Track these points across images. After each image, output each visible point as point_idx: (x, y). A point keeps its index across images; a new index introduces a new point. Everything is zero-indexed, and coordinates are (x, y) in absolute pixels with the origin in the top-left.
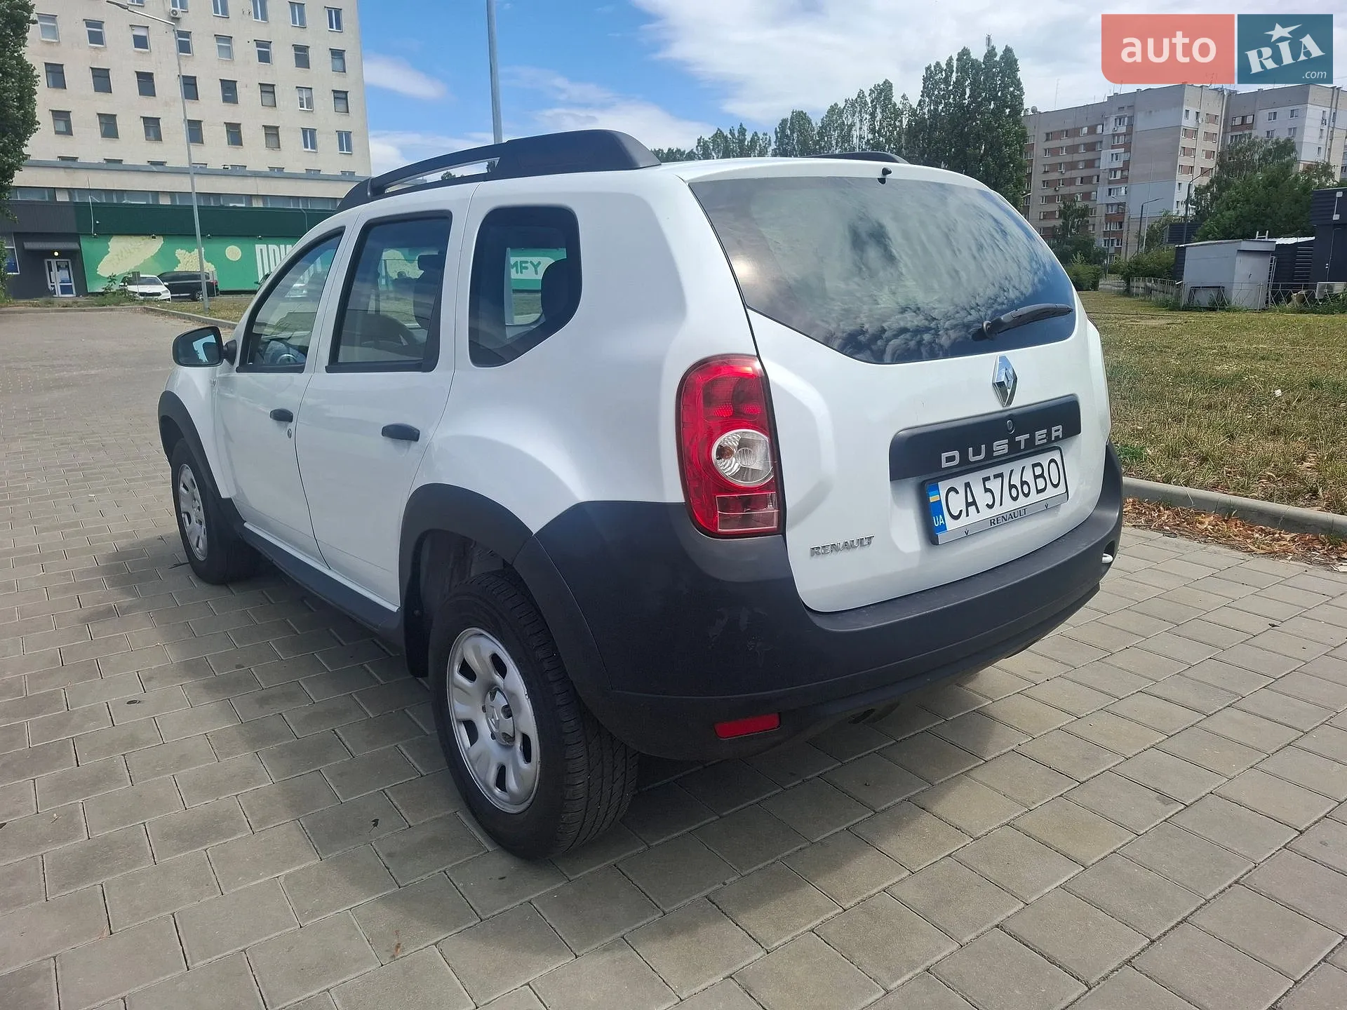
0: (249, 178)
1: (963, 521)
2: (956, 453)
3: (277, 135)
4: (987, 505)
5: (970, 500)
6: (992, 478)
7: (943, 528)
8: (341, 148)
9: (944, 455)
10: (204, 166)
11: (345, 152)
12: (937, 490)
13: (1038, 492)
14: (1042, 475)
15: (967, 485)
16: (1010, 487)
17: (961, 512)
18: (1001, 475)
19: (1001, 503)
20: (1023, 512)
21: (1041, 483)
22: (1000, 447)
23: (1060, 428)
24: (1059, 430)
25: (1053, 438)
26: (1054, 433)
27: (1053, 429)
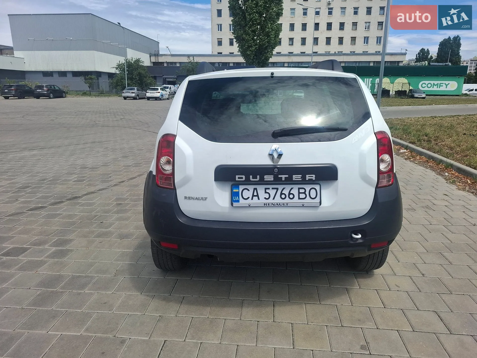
0: (342, 56)
1: (249, 201)
2: (244, 177)
3: (355, 40)
4: (265, 198)
5: (255, 194)
6: (271, 189)
7: (238, 201)
8: (377, 43)
9: (237, 176)
10: (329, 52)
11: (378, 44)
12: (238, 188)
13: (299, 198)
14: (304, 193)
15: (256, 189)
16: (282, 194)
17: (249, 198)
18: (277, 189)
19: (274, 199)
20: (285, 204)
21: (302, 196)
22: (269, 178)
23: (314, 176)
24: (313, 177)
25: (307, 179)
26: (308, 177)
27: (307, 176)
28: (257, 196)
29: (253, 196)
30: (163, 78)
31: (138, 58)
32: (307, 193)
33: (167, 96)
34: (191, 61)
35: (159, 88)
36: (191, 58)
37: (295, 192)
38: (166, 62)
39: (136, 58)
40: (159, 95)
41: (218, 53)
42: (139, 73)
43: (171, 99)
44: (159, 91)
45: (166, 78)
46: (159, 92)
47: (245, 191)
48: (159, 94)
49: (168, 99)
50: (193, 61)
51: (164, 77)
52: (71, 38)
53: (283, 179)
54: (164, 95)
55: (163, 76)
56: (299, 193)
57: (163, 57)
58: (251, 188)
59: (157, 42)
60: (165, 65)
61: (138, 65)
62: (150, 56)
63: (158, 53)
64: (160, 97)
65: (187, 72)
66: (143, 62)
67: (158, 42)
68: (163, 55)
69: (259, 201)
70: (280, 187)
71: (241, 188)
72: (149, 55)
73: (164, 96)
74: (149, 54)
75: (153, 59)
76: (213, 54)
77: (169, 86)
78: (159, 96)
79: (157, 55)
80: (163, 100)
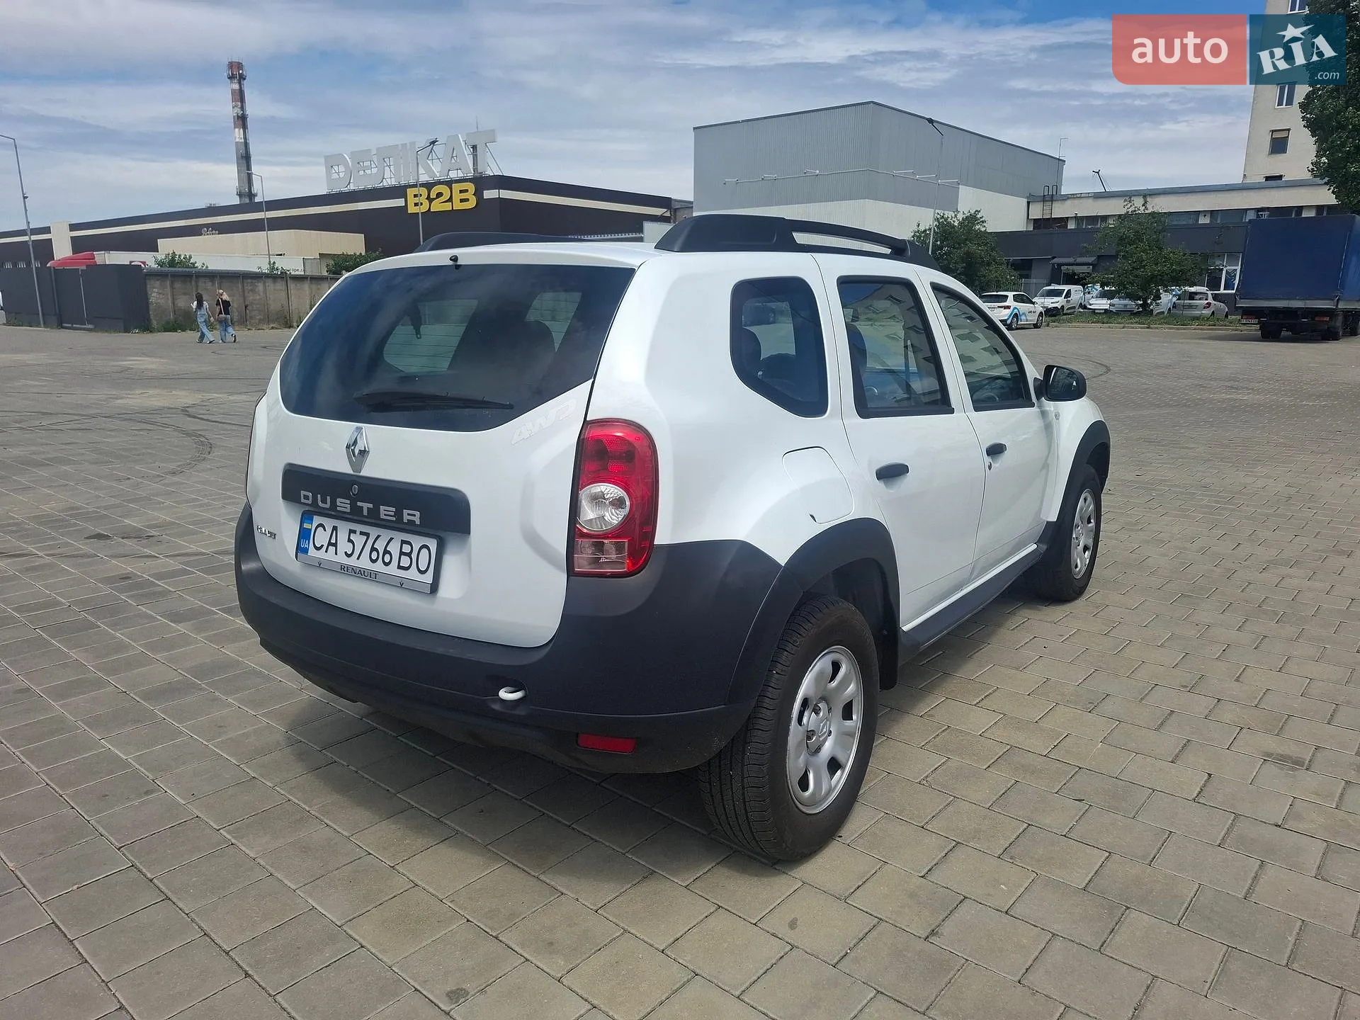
1: (322, 554)
2: (310, 495)
4: (346, 553)
5: (333, 541)
7: (306, 551)
9: (302, 493)
12: (311, 521)
13: (399, 567)
14: (409, 555)
15: (335, 528)
16: (373, 549)
17: (322, 546)
18: (367, 535)
19: (358, 559)
20: (373, 576)
21: (405, 561)
22: (343, 504)
23: (417, 514)
24: (415, 515)
25: (405, 521)
26: (407, 515)
27: (405, 512)
28: (335, 545)
29: (330, 544)
30: (1053, 264)
31: (972, 212)
32: (414, 556)
33: (1033, 319)
34: (1135, 211)
35: (1011, 294)
36: (1138, 202)
37: (394, 548)
38: (1076, 218)
39: (969, 212)
40: (1005, 315)
41: (1268, 178)
42: (968, 254)
43: (1048, 325)
44: (1010, 302)
45: (1060, 265)
46: (1008, 307)
47: (320, 529)
48: (1007, 312)
49: (1036, 326)
50: (1141, 211)
51: (1056, 260)
52: (818, 171)
53: (365, 513)
54: (1024, 314)
55: (1054, 258)
56: (402, 553)
57: (1069, 202)
58: (329, 523)
59: (1057, 159)
60: (1071, 225)
61: (970, 230)
62: (1028, 203)
63: (1054, 193)
64: (1009, 322)
65: (1118, 245)
66: (983, 222)
67: (1061, 160)
68: (1068, 198)
69: (335, 559)
70: (374, 532)
71: (317, 520)
72: (1026, 200)
73: (1023, 317)
74: (1028, 198)
75: (1037, 212)
76: (1248, 181)
77: (1066, 288)
78: (1006, 318)
79: (1051, 198)
80: (1017, 329)
